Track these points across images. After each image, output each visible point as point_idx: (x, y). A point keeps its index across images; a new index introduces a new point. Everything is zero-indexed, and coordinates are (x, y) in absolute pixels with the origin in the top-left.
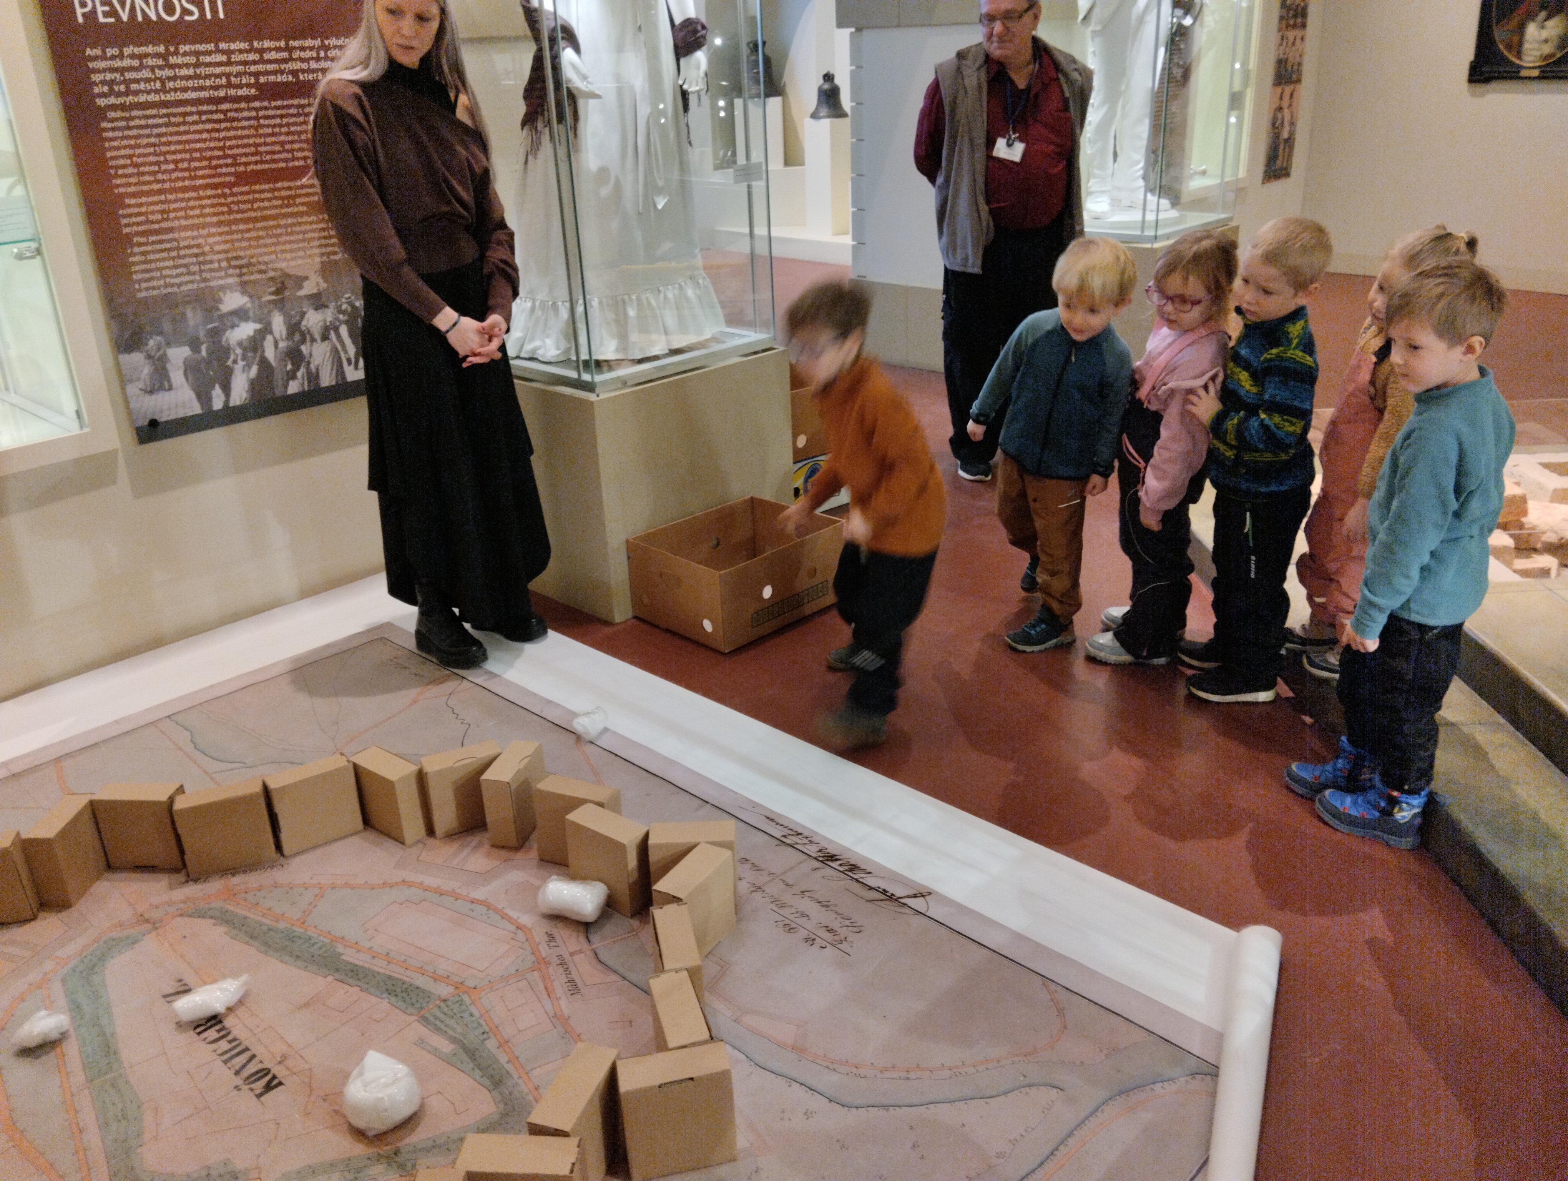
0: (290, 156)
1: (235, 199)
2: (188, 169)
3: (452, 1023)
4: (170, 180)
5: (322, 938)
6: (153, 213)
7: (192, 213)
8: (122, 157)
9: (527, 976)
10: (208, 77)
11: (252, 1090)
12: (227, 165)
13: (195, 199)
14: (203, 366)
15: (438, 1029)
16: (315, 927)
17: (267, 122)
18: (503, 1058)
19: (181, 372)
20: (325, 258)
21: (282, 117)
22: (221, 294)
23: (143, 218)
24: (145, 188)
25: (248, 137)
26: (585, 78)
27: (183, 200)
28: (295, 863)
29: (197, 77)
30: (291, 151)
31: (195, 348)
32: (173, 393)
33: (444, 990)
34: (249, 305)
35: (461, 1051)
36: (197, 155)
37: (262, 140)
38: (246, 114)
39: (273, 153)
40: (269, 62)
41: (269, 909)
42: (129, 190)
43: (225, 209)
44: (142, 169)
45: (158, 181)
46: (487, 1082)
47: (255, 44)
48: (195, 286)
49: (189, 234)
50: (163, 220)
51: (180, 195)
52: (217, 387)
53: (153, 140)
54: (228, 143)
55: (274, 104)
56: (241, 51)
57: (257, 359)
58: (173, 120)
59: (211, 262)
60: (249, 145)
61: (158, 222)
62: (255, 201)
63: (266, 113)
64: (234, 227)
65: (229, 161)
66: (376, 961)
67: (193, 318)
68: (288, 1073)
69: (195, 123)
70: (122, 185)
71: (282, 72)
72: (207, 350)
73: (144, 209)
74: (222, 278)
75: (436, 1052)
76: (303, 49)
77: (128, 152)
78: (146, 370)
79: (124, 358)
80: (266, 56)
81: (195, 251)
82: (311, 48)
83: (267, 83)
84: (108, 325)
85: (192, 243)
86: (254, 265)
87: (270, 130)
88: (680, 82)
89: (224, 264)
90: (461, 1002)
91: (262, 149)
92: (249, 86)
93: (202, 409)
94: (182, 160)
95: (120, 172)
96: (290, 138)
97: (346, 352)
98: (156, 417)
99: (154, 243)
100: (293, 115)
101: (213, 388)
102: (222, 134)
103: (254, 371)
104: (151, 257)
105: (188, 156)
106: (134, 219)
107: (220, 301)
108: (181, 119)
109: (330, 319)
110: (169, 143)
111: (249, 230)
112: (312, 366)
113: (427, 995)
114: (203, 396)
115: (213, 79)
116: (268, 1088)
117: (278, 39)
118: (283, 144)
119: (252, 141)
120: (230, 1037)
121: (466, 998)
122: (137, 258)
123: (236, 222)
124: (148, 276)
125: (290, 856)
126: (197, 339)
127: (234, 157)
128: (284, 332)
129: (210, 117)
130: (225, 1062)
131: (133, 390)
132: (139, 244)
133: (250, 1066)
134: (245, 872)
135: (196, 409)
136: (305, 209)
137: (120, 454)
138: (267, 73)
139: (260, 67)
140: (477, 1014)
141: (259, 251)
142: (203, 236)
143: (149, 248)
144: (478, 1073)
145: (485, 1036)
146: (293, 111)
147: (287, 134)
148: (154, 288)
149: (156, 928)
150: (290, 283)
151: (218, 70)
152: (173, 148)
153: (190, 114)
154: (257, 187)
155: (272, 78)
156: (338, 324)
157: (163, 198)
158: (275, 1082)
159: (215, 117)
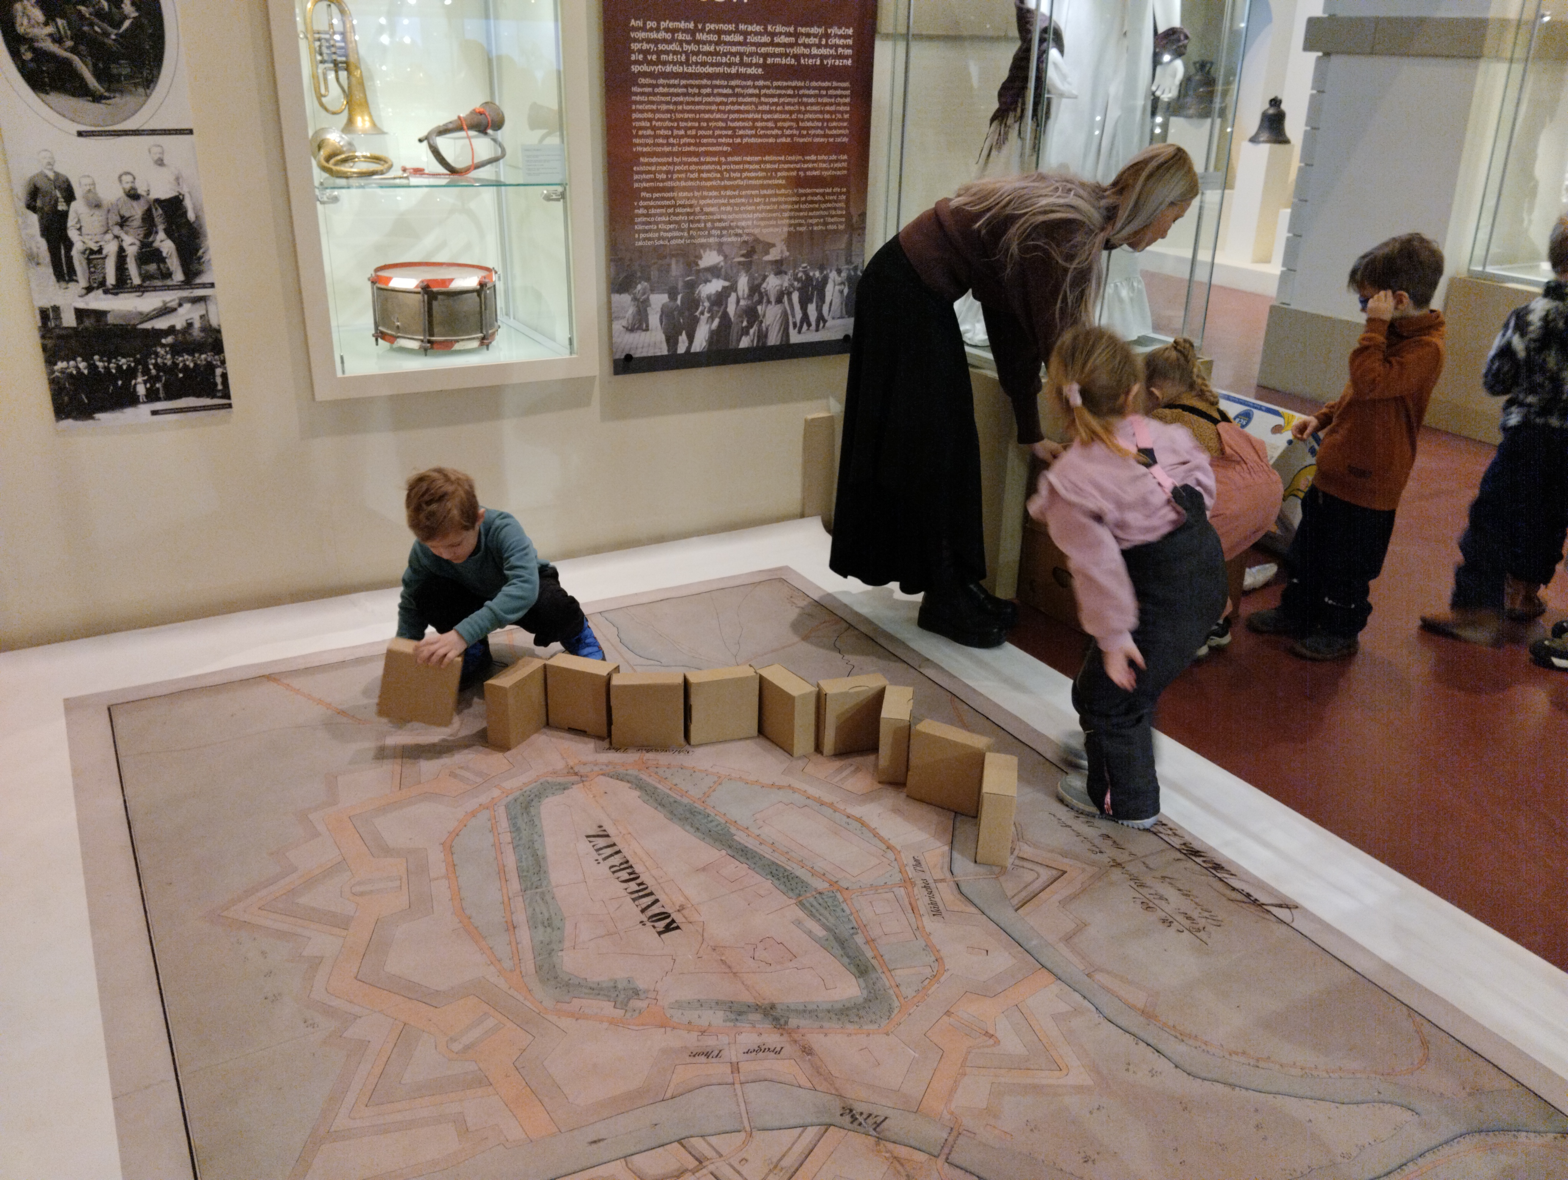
0: (780, 132)
1: (728, 167)
2: (695, 137)
3: (826, 913)
4: (679, 145)
5: (717, 817)
6: (660, 172)
7: (692, 176)
8: (644, 119)
9: (894, 889)
10: (725, 54)
11: (654, 927)
12: (727, 136)
13: (696, 164)
14: (676, 313)
15: (812, 915)
16: (714, 807)
17: (767, 100)
18: (869, 954)
19: (658, 316)
20: (792, 229)
21: (780, 96)
22: (702, 251)
23: (652, 176)
24: (659, 149)
25: (748, 112)
26: (1064, 77)
27: (685, 164)
28: (699, 752)
29: (716, 53)
30: (781, 128)
31: (673, 295)
32: (648, 333)
33: (822, 885)
34: (722, 264)
35: (832, 938)
36: (704, 124)
37: (759, 116)
38: (751, 91)
39: (767, 128)
40: (778, 45)
41: (676, 785)
42: (645, 149)
43: (719, 175)
44: (658, 132)
45: (668, 144)
46: (854, 970)
47: (769, 28)
48: (683, 242)
49: (685, 194)
50: (667, 179)
51: (685, 159)
52: (684, 333)
53: (671, 107)
54: (732, 116)
55: (775, 84)
56: (756, 34)
57: (720, 314)
58: (690, 90)
59: (699, 221)
60: (747, 120)
61: (663, 181)
62: (744, 170)
63: (768, 92)
64: (722, 193)
65: (730, 132)
66: (763, 847)
67: (676, 269)
68: (684, 920)
69: (708, 95)
70: (640, 145)
71: (786, 55)
72: (682, 297)
73: (653, 168)
74: (704, 236)
75: (810, 933)
76: (808, 35)
77: (650, 115)
78: (631, 311)
79: (616, 297)
80: (777, 40)
81: (688, 210)
82: (815, 36)
83: (774, 65)
84: (608, 267)
85: (687, 203)
86: (730, 227)
87: (767, 108)
88: (1154, 88)
89: (709, 225)
90: (835, 898)
91: (759, 124)
92: (757, 65)
93: (669, 351)
94: (691, 128)
95: (640, 133)
96: (783, 116)
97: (794, 316)
98: (632, 353)
99: (657, 199)
100: (789, 96)
101: (681, 334)
102: (728, 108)
103: (716, 322)
104: (653, 211)
105: (697, 124)
106: (644, 176)
107: (700, 257)
108: (697, 91)
109: (786, 284)
110: (683, 112)
111: (734, 197)
112: (763, 325)
113: (805, 885)
114: (672, 340)
115: (729, 57)
116: (668, 928)
117: (789, 25)
118: (776, 121)
119: (750, 116)
120: (638, 881)
121: (839, 895)
122: (641, 211)
123: (726, 188)
124: (647, 227)
125: (694, 746)
126: (676, 288)
127: (734, 129)
128: (747, 291)
129: (720, 91)
130: (634, 900)
131: (617, 326)
132: (645, 199)
133: (654, 907)
134: (656, 750)
135: (664, 351)
136: (784, 182)
137: (597, 380)
138: (774, 55)
139: (770, 50)
140: (848, 912)
141: (737, 216)
142: (696, 198)
143: (652, 203)
144: (846, 960)
145: (854, 931)
146: (790, 92)
147: (781, 112)
148: (649, 239)
149: (583, 781)
150: (759, 248)
151: (734, 49)
152: (686, 116)
153: (706, 86)
154: (748, 159)
155: (777, 60)
156: (792, 289)
157: (670, 160)
158: (674, 925)
159: (725, 91)
